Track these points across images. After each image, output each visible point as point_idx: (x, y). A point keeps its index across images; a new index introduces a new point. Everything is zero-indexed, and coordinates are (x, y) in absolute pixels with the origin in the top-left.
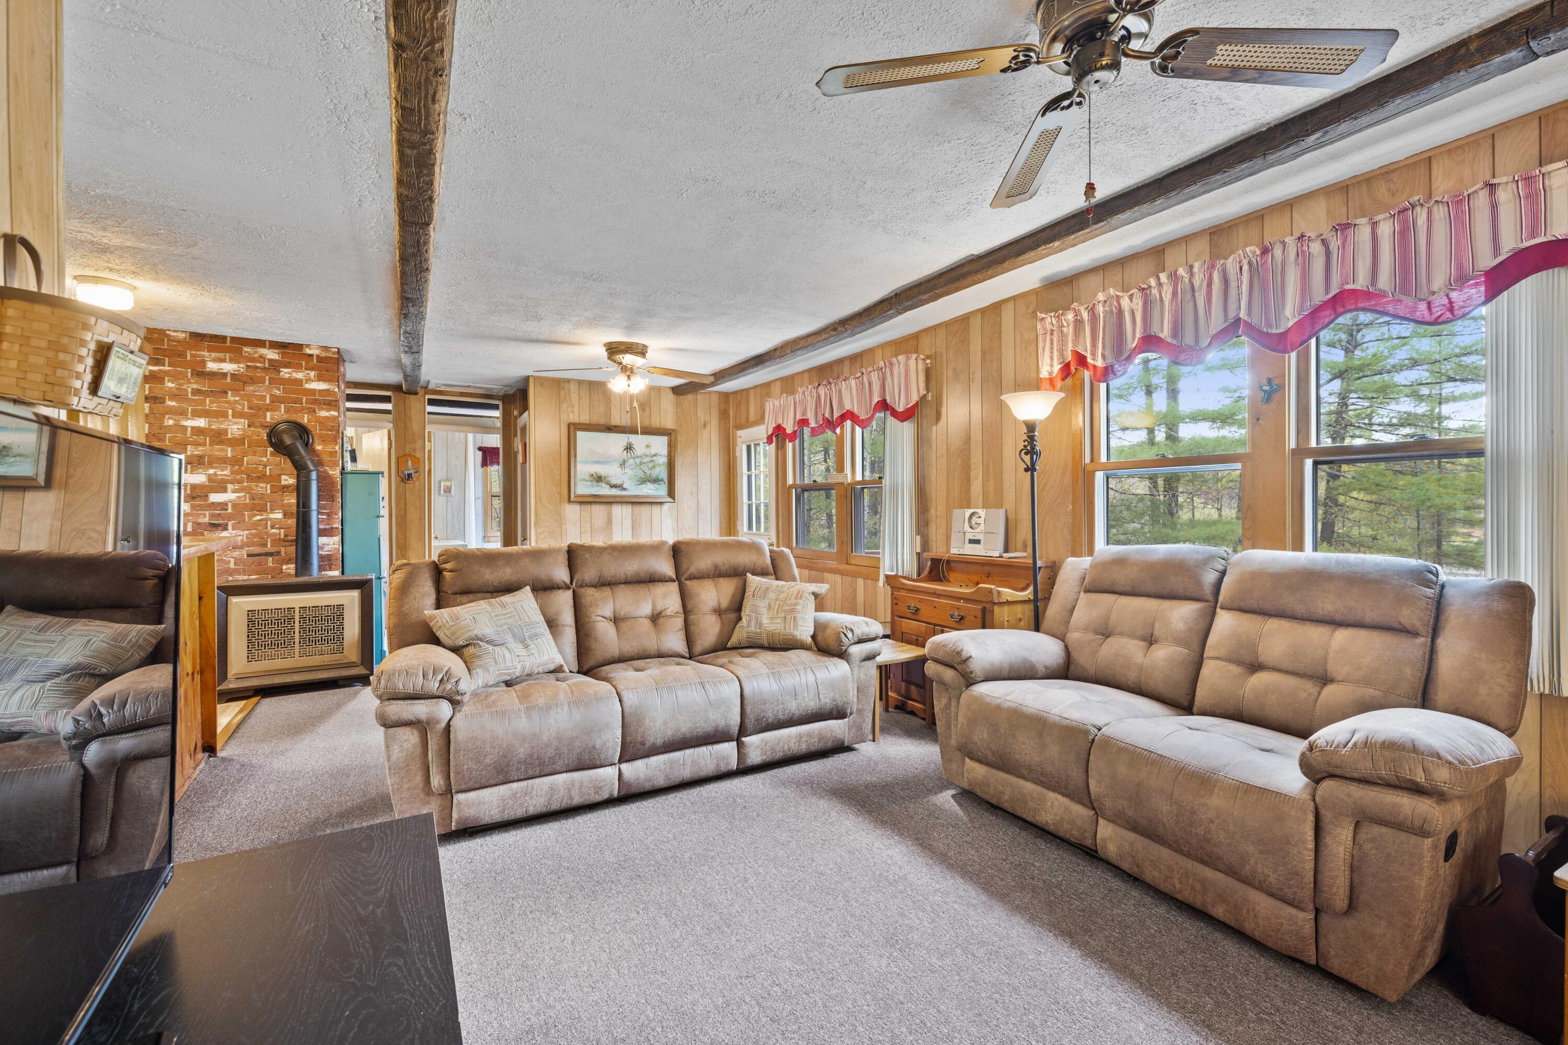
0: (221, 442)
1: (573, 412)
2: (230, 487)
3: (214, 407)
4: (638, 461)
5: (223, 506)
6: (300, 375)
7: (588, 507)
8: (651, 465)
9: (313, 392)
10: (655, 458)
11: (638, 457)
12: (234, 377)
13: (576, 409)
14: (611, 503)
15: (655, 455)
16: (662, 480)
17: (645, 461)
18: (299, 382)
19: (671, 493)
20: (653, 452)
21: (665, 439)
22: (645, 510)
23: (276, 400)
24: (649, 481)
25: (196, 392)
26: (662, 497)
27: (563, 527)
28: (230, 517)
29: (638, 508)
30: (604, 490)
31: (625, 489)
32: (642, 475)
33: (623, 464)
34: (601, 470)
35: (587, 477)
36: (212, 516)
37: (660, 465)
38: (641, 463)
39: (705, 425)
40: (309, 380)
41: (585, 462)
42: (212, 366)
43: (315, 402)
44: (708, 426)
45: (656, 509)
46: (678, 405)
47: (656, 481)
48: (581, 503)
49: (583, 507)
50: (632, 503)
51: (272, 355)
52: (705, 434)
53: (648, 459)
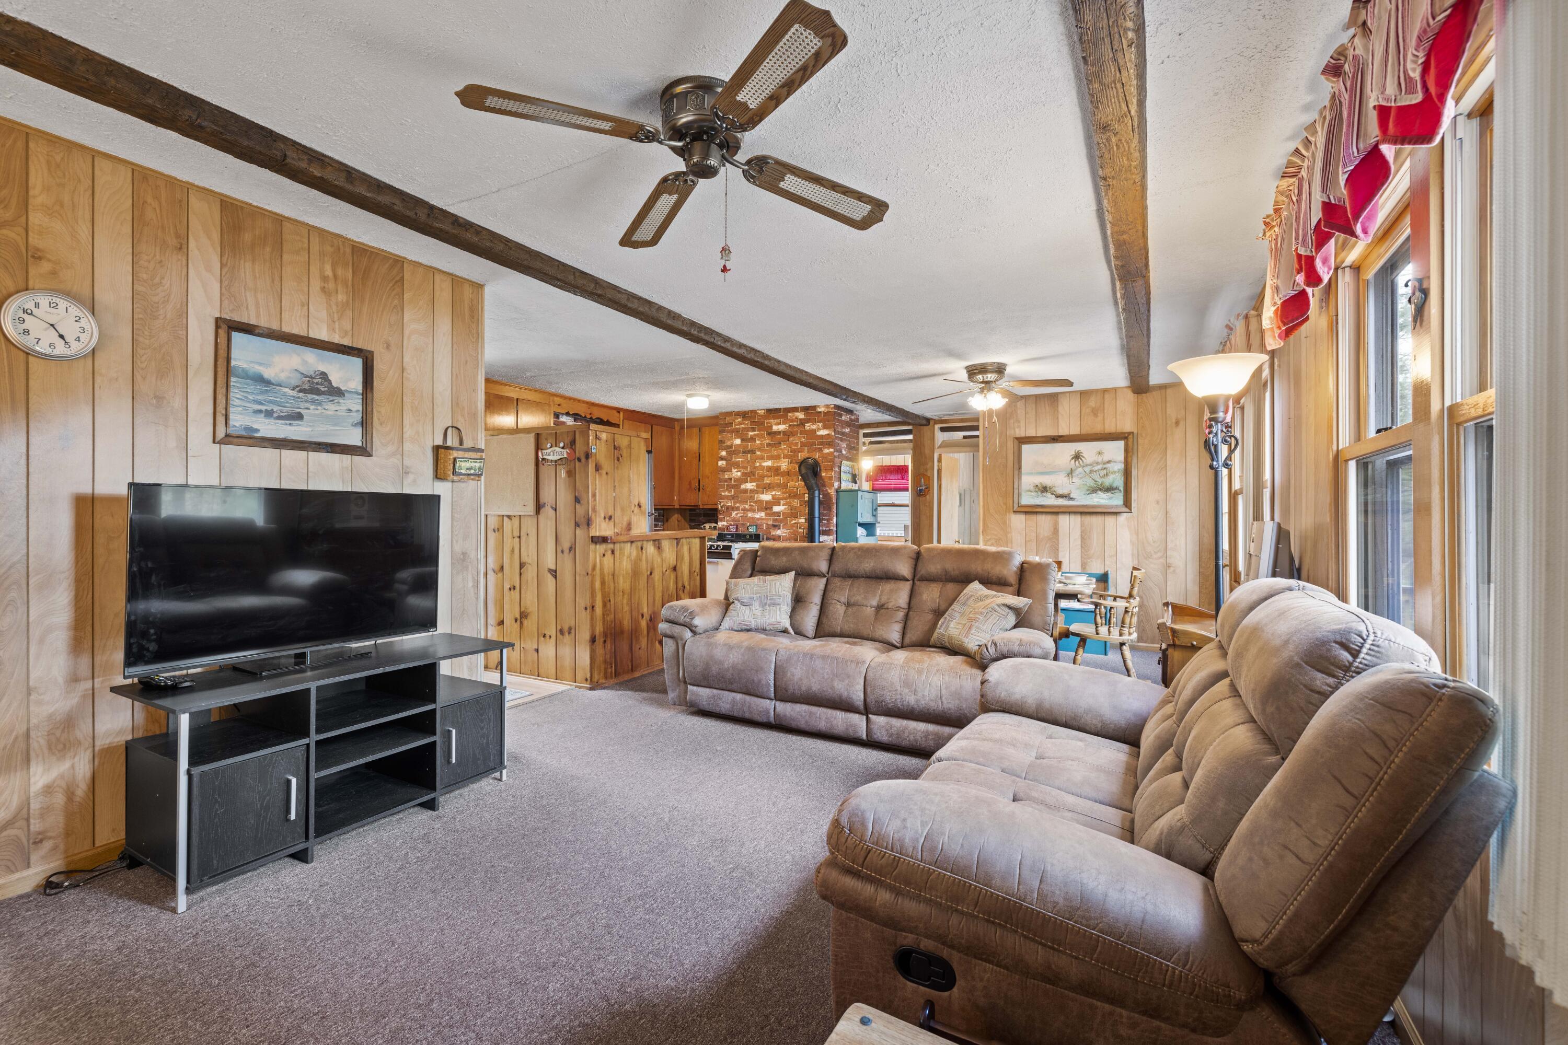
0: (778, 475)
1: (1019, 427)
2: (782, 502)
3: (775, 453)
4: (1087, 469)
5: (778, 514)
6: (814, 427)
7: (1033, 517)
8: (1104, 472)
9: (821, 436)
10: (1108, 465)
11: (1087, 465)
12: (785, 433)
13: (1022, 424)
14: (1057, 513)
15: (1109, 462)
16: (1117, 488)
17: (1096, 468)
18: (814, 431)
19: (1127, 503)
20: (1106, 458)
21: (1121, 444)
22: (1096, 520)
23: (803, 445)
24: (1101, 490)
25: (769, 445)
26: (1117, 506)
27: (1009, 535)
28: (781, 521)
29: (1088, 519)
30: (1050, 500)
31: (1072, 499)
32: (1092, 484)
33: (1070, 473)
34: (1047, 480)
35: (1032, 488)
36: (775, 520)
37: (1114, 472)
38: (1091, 472)
39: (1177, 423)
40: (819, 429)
41: (1031, 474)
42: (775, 428)
43: (822, 443)
44: (1182, 424)
45: (1110, 520)
46: (1138, 405)
47: (1110, 489)
48: (1026, 513)
49: (1028, 516)
50: (1082, 513)
51: (801, 415)
52: (1178, 433)
53: (1100, 467)
